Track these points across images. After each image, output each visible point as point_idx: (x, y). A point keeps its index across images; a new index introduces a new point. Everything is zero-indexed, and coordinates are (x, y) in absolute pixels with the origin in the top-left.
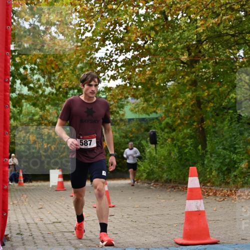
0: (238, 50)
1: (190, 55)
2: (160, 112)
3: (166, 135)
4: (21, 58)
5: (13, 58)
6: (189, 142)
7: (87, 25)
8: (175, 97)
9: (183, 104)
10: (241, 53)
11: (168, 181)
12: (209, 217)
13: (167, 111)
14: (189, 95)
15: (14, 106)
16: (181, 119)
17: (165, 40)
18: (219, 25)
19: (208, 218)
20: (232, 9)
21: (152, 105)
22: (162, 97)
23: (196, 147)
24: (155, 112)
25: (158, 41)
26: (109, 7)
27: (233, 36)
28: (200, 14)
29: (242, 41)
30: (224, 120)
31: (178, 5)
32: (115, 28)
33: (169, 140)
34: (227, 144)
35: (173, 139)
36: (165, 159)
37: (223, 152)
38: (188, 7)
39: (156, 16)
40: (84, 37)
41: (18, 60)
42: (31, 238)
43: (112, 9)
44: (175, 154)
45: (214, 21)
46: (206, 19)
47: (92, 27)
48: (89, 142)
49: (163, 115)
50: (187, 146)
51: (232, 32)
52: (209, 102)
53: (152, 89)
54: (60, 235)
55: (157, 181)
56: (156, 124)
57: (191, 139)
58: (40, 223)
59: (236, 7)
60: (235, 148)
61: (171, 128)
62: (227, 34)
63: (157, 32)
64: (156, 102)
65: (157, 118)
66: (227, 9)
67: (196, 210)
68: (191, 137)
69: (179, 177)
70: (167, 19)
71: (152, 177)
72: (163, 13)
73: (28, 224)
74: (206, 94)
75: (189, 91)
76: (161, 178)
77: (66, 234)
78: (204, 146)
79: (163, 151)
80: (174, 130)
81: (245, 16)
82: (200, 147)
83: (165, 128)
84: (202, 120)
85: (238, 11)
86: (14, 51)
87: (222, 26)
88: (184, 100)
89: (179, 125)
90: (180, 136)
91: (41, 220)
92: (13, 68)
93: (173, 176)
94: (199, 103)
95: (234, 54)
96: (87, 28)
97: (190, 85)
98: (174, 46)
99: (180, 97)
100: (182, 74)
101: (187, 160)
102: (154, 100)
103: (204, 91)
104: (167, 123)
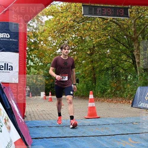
1: (90, 51)
2: (80, 72)
3: (82, 80)
6: (90, 82)
8: (85, 67)
9: (88, 69)
10: (109, 51)
11: (83, 96)
13: (82, 71)
14: (90, 66)
16: (88, 74)
17: (82, 46)
18: (101, 41)
21: (77, 69)
22: (80, 66)
23: (92, 84)
24: (78, 72)
25: (79, 47)
28: (94, 37)
30: (102, 74)
32: (64, 42)
33: (83, 81)
34: (103, 83)
35: (84, 81)
36: (81, 88)
37: (102, 86)
39: (79, 38)
40: (53, 45)
41: (29, 53)
43: (63, 35)
44: (85, 87)
45: (99, 40)
46: (96, 39)
47: (56, 41)
48: (64, 78)
49: (81, 73)
50: (89, 84)
51: (105, 44)
52: (97, 68)
53: (77, 64)
54: (44, 115)
55: (79, 96)
56: (79, 76)
57: (91, 81)
58: (37, 111)
60: (106, 85)
61: (84, 77)
63: (79, 44)
64: (79, 68)
65: (79, 74)
67: (92, 106)
68: (91, 80)
69: (86, 95)
70: (82, 39)
71: (77, 94)
72: (81, 37)
75: (90, 64)
76: (80, 95)
79: (81, 86)
80: (85, 78)
82: (94, 84)
83: (82, 77)
84: (95, 74)
88: (88, 67)
89: (86, 76)
90: (87, 80)
92: (27, 56)
93: (84, 94)
94: (94, 68)
95: (106, 51)
96: (54, 42)
97: (91, 62)
98: (85, 49)
100: (88, 58)
101: (89, 89)
102: (78, 67)
103: (95, 64)
104: (82, 76)
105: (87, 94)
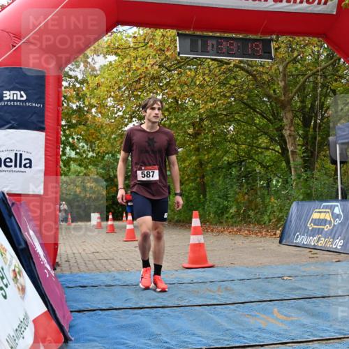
0: (230, 125)
1: (194, 129)
4: (70, 131)
5: (64, 131)
6: (194, 192)
7: (119, 107)
8: (184, 160)
9: (189, 165)
10: (231, 128)
11: (178, 221)
12: (208, 248)
14: (194, 158)
15: (65, 166)
16: (189, 176)
17: (176, 118)
18: (216, 107)
19: (206, 248)
20: (225, 96)
23: (199, 197)
25: (171, 119)
26: (135, 93)
27: (226, 115)
28: (202, 99)
29: (232, 119)
30: (219, 176)
31: (186, 93)
32: (139, 109)
34: (221, 194)
37: (219, 200)
38: (193, 95)
39: (170, 100)
40: (116, 116)
41: (67, 132)
42: (76, 264)
43: (137, 95)
45: (211, 105)
46: (206, 103)
47: (122, 107)
50: (192, 196)
51: (224, 113)
52: (208, 163)
54: (98, 262)
55: (170, 221)
58: (83, 253)
59: (228, 94)
60: (227, 197)
62: (222, 114)
63: (170, 113)
66: (221, 96)
67: (197, 242)
68: (195, 189)
70: (177, 103)
72: (175, 98)
73: (74, 254)
74: (206, 157)
75: (194, 155)
76: (173, 219)
77: (102, 261)
78: (205, 196)
81: (235, 101)
82: (201, 196)
84: (203, 177)
85: (229, 97)
86: (65, 125)
87: (217, 108)
88: (189, 162)
89: (186, 180)
90: (188, 188)
91: (84, 250)
92: (63, 138)
93: (182, 218)
94: (201, 164)
95: (227, 129)
96: (119, 109)
97: (195, 151)
98: (183, 123)
99: (187, 160)
100: (189, 143)
101: (192, 206)
103: (205, 155)
105: (188, 218)
